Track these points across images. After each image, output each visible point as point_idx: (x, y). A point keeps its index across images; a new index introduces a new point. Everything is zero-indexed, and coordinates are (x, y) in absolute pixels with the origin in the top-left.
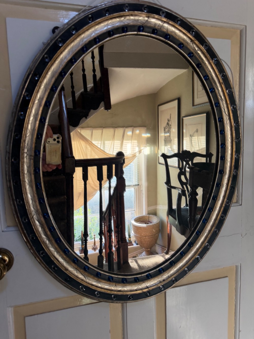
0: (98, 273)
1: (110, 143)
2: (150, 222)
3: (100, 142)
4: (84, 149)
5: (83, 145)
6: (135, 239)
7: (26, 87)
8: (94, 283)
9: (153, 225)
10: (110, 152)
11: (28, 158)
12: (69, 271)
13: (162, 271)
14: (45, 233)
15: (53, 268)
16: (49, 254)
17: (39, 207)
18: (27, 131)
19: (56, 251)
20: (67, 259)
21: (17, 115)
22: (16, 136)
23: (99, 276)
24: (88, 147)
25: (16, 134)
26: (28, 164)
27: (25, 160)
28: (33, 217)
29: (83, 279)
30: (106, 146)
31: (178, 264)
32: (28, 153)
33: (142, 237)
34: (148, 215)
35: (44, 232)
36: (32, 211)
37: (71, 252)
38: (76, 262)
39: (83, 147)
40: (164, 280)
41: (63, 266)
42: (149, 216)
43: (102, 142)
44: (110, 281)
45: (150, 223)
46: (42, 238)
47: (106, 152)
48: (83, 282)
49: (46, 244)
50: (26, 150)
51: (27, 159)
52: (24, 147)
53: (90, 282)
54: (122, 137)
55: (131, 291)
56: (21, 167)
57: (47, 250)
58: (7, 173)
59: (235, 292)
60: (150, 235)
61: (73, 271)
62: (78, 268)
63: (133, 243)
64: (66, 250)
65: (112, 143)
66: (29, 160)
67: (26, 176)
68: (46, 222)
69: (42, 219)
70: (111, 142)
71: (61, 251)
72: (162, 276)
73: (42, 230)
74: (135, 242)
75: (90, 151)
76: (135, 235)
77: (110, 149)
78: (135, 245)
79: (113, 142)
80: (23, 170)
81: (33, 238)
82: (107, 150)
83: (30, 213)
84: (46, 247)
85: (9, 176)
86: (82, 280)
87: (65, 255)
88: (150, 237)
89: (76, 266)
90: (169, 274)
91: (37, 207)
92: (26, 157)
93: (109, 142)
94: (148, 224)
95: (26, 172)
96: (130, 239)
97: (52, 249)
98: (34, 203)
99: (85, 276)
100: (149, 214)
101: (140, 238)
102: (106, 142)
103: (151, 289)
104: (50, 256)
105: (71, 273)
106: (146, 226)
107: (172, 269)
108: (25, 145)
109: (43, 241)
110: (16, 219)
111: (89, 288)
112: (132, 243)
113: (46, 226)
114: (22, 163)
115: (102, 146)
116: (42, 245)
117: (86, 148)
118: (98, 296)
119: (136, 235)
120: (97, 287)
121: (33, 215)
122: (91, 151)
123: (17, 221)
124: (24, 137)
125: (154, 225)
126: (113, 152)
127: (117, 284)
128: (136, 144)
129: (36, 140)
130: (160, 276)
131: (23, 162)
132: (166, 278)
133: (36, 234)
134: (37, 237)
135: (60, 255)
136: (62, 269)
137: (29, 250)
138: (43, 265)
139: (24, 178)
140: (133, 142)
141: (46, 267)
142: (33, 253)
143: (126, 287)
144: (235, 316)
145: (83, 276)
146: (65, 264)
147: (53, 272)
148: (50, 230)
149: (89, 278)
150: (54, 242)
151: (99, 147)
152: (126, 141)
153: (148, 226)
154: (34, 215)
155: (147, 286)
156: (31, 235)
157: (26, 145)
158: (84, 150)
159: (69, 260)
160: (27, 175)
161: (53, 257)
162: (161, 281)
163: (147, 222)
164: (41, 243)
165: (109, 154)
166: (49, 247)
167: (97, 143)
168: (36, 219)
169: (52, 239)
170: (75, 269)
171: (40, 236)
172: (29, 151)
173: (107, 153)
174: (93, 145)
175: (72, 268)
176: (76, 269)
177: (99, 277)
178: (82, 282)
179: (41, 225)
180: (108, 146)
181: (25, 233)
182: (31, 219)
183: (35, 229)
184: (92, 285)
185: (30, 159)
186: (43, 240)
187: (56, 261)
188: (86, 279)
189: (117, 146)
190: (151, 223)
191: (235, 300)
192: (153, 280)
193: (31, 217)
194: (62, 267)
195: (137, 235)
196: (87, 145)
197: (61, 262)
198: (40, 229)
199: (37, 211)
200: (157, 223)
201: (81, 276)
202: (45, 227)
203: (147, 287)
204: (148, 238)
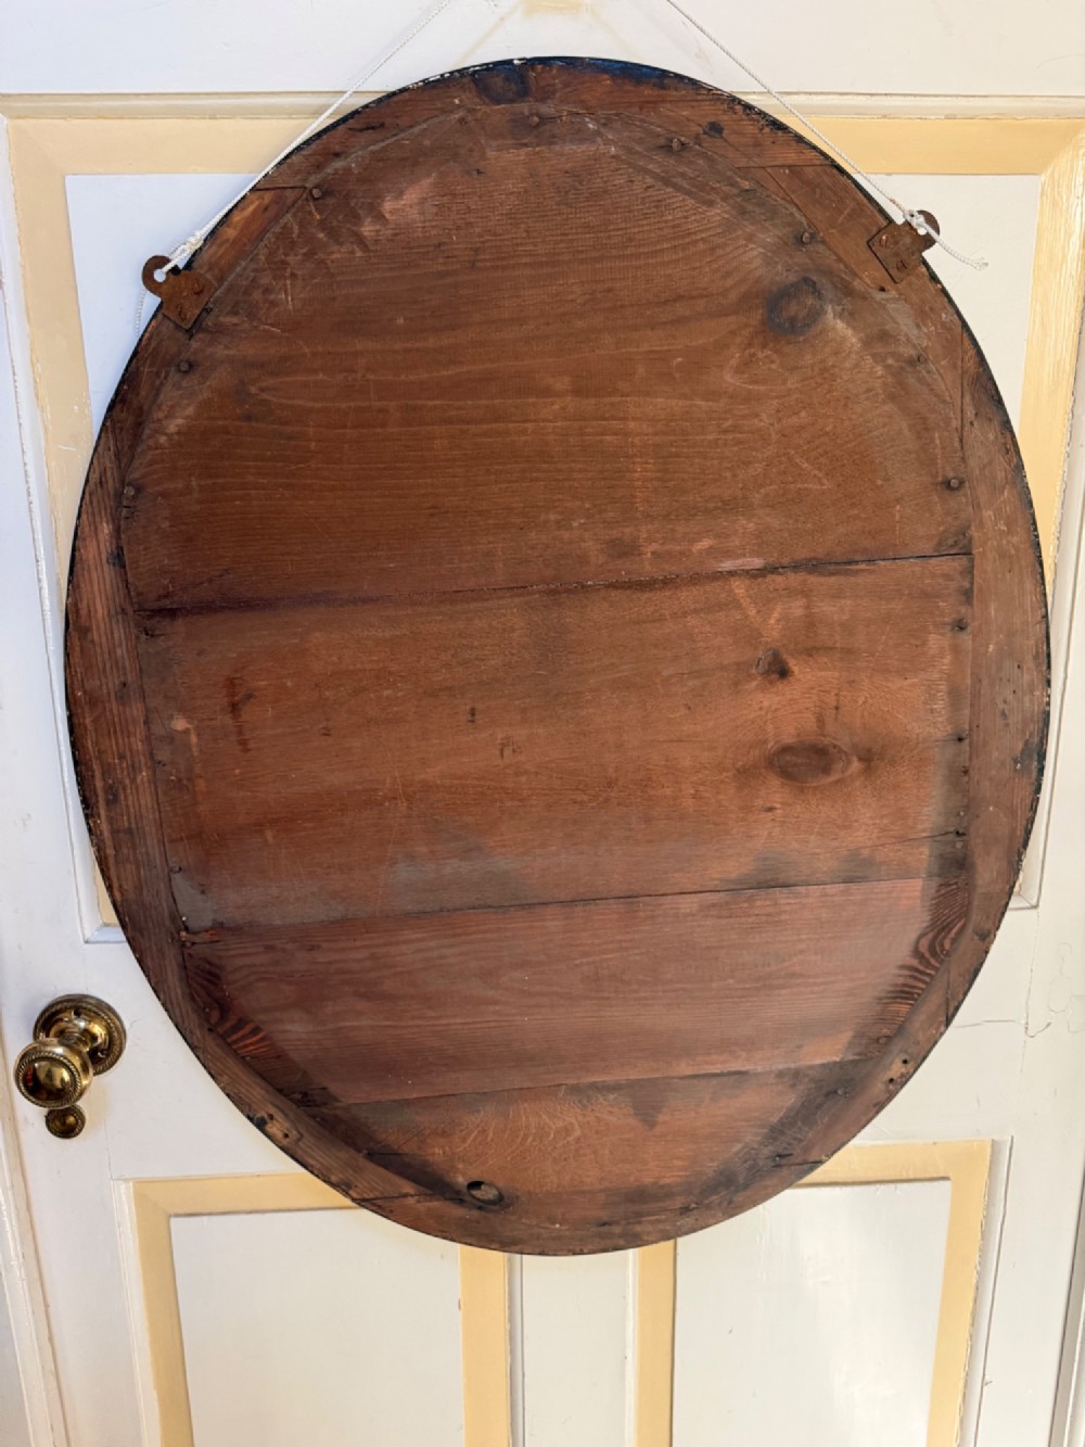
59: (979, 1238)
144: (974, 1323)
191: (978, 1268)
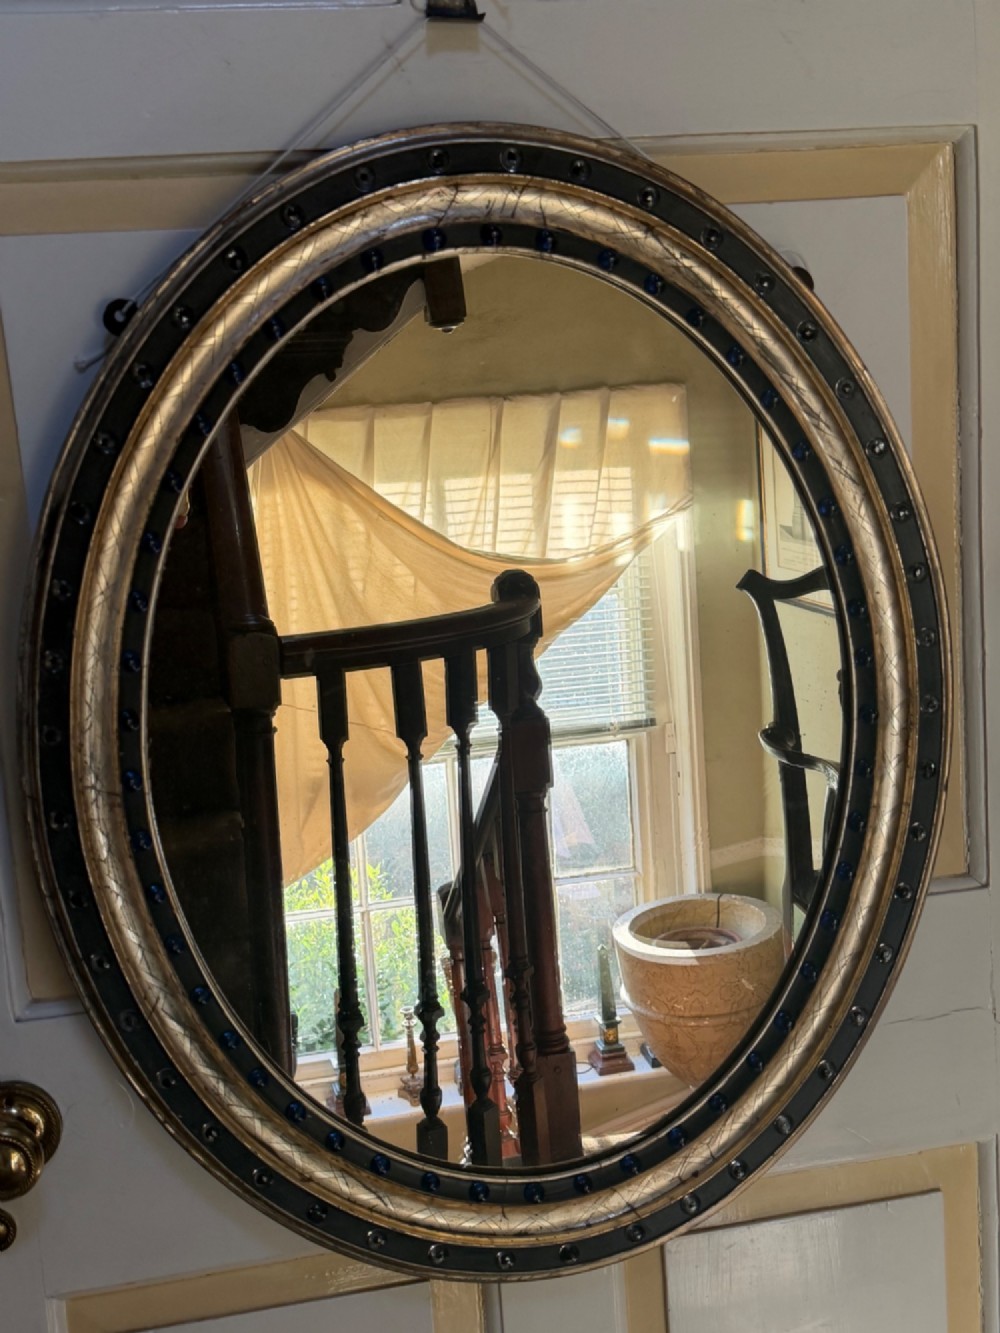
0: (429, 1175)
1: (476, 488)
2: (721, 934)
3: (416, 487)
4: (329, 530)
5: (319, 507)
6: (639, 1033)
7: (52, 562)
8: (420, 1216)
9: (738, 953)
10: (477, 541)
11: (104, 805)
12: (318, 1184)
13: (683, 1140)
14: (205, 1058)
15: (255, 1178)
16: (233, 1131)
17: (169, 969)
18: (82, 712)
19: (259, 1116)
20: (304, 1139)
21: (38, 666)
22: (50, 736)
23: (432, 1186)
24: (351, 514)
25: (46, 728)
26: (105, 825)
27: (94, 812)
28: (154, 1008)
29: (374, 1206)
30: (449, 508)
31: (746, 1101)
32: (99, 786)
33: (675, 1020)
34: (713, 897)
35: (202, 1053)
36: (146, 987)
37: (311, 1113)
38: (336, 1145)
39: (325, 518)
40: (695, 1174)
41: (290, 1165)
42: (718, 902)
43: (429, 488)
44: (479, 1201)
45: (722, 941)
46: (199, 1077)
47: (453, 540)
48: (375, 1215)
49: (218, 1094)
50: (91, 779)
51: (97, 807)
52: (83, 769)
53: (404, 1213)
54: (540, 452)
55: (568, 1229)
56: (86, 840)
57: (227, 1119)
58: (40, 869)
60: (726, 1010)
61: (334, 1181)
62: (351, 1168)
63: (635, 1057)
64: (292, 1106)
65: (485, 488)
66: (107, 809)
67: (105, 867)
68: (205, 1018)
69: (190, 1010)
70: (480, 481)
71: (275, 1113)
72: (686, 1157)
73: (196, 1048)
74: (643, 1050)
75: (362, 538)
76: (638, 1008)
77: (476, 523)
78: (643, 1069)
79: (492, 482)
80: (93, 849)
81: (166, 1083)
82: (460, 529)
83: (143, 995)
84: (219, 1107)
85: (48, 879)
86: (372, 1209)
87: (292, 1126)
88: (724, 1020)
89: (340, 1159)
90: (714, 1148)
91: (161, 968)
92: (96, 800)
93: (466, 482)
94: (712, 945)
95: (104, 853)
96: (611, 1032)
97: (242, 1112)
98: (149, 957)
99: (381, 1195)
100: (718, 888)
101: (668, 1026)
102: (450, 484)
103: (645, 1213)
104: (239, 1138)
105: (324, 1188)
106: (698, 958)
107: (724, 1125)
108: (86, 763)
109: (206, 1088)
110: (99, 1025)
111: (402, 1235)
112: (624, 1056)
113: (205, 1032)
114: (84, 825)
115: (429, 509)
116: (205, 1102)
117: (340, 521)
118: (441, 1260)
119: (643, 1011)
120: (431, 1227)
121: (154, 1000)
122: (368, 539)
123: (102, 1031)
124: (78, 733)
125: (747, 950)
126: (494, 537)
127: (506, 1209)
128: (628, 484)
129: (120, 738)
130: (677, 1160)
131: (90, 821)
132: (701, 1163)
133: (177, 1066)
134: (182, 1078)
135: (276, 1129)
136: (288, 1177)
137: (161, 1126)
138: (219, 1174)
139: (101, 877)
140: (609, 478)
141: (230, 1178)
142: (176, 1135)
143: (545, 1217)
145: (375, 1193)
146: (298, 1159)
147: (259, 1195)
148: (222, 1043)
149: (397, 1200)
150: (243, 1083)
151: (414, 512)
152: (568, 475)
153: (713, 962)
154: (157, 1001)
155: (628, 1205)
156: (158, 1073)
157: (88, 759)
158: (326, 540)
159: (311, 1142)
160: (110, 864)
161: (251, 1140)
162: (684, 1178)
163: (710, 935)
164: (201, 1096)
165: (475, 553)
166: (229, 1105)
167: (403, 490)
168: (166, 1013)
169: (235, 1075)
170: (338, 1174)
171: (191, 1071)
172: (100, 777)
173: (461, 548)
174: (377, 504)
175: (328, 1171)
176: (342, 1170)
177: (431, 1191)
178: (371, 1217)
179: (187, 1033)
180: (462, 507)
181: (136, 1068)
182: (150, 1016)
183: (171, 1049)
184: (414, 1223)
185: (111, 807)
186: (204, 1082)
187: (262, 1153)
188: (386, 1205)
189: (517, 502)
190: (732, 939)
192: (649, 1178)
193: (150, 1008)
194: (291, 1171)
195: (649, 1014)
196: (346, 506)
197: (282, 1152)
198: (187, 1046)
199: (166, 985)
200: (766, 943)
201: (365, 1196)
202: (205, 1036)
203: (628, 1209)
204: (714, 1026)
